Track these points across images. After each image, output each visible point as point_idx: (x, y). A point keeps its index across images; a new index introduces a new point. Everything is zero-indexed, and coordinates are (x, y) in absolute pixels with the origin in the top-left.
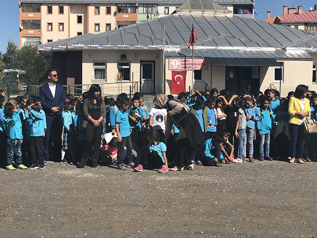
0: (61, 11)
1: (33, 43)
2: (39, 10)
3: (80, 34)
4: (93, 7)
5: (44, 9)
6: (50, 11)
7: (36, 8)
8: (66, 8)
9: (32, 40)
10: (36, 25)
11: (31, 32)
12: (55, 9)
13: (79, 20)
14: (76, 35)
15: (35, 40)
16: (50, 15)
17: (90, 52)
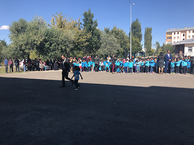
0: (178, 33)
1: (170, 43)
2: (171, 34)
3: (184, 39)
4: (188, 31)
5: (173, 33)
6: (175, 34)
7: (171, 33)
8: (180, 32)
10: (171, 38)
11: (169, 40)
13: (184, 35)
14: (182, 40)
16: (175, 35)
17: (187, 44)
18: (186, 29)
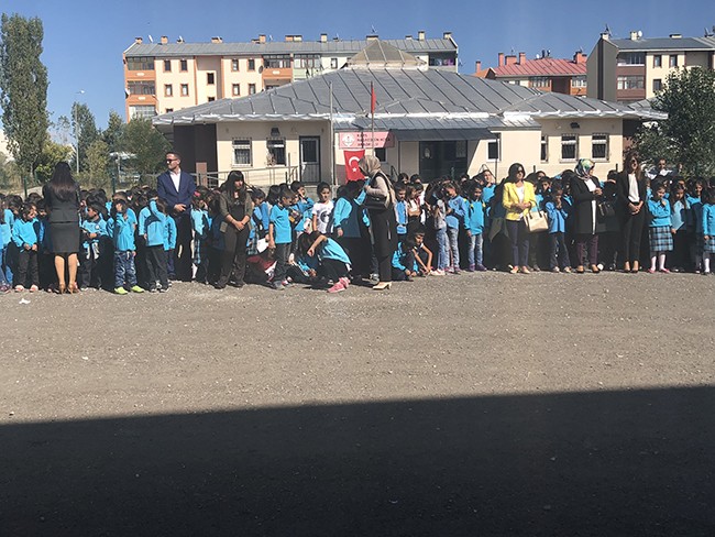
0: (184, 67)
1: (145, 113)
2: (152, 67)
3: (211, 99)
4: (230, 61)
5: (159, 64)
6: (168, 67)
7: (147, 62)
8: (191, 63)
9: (143, 110)
10: (149, 87)
11: (142, 98)
12: (175, 64)
13: (210, 79)
14: (206, 101)
15: (148, 109)
16: (168, 74)
17: (229, 125)
18: (217, 46)
